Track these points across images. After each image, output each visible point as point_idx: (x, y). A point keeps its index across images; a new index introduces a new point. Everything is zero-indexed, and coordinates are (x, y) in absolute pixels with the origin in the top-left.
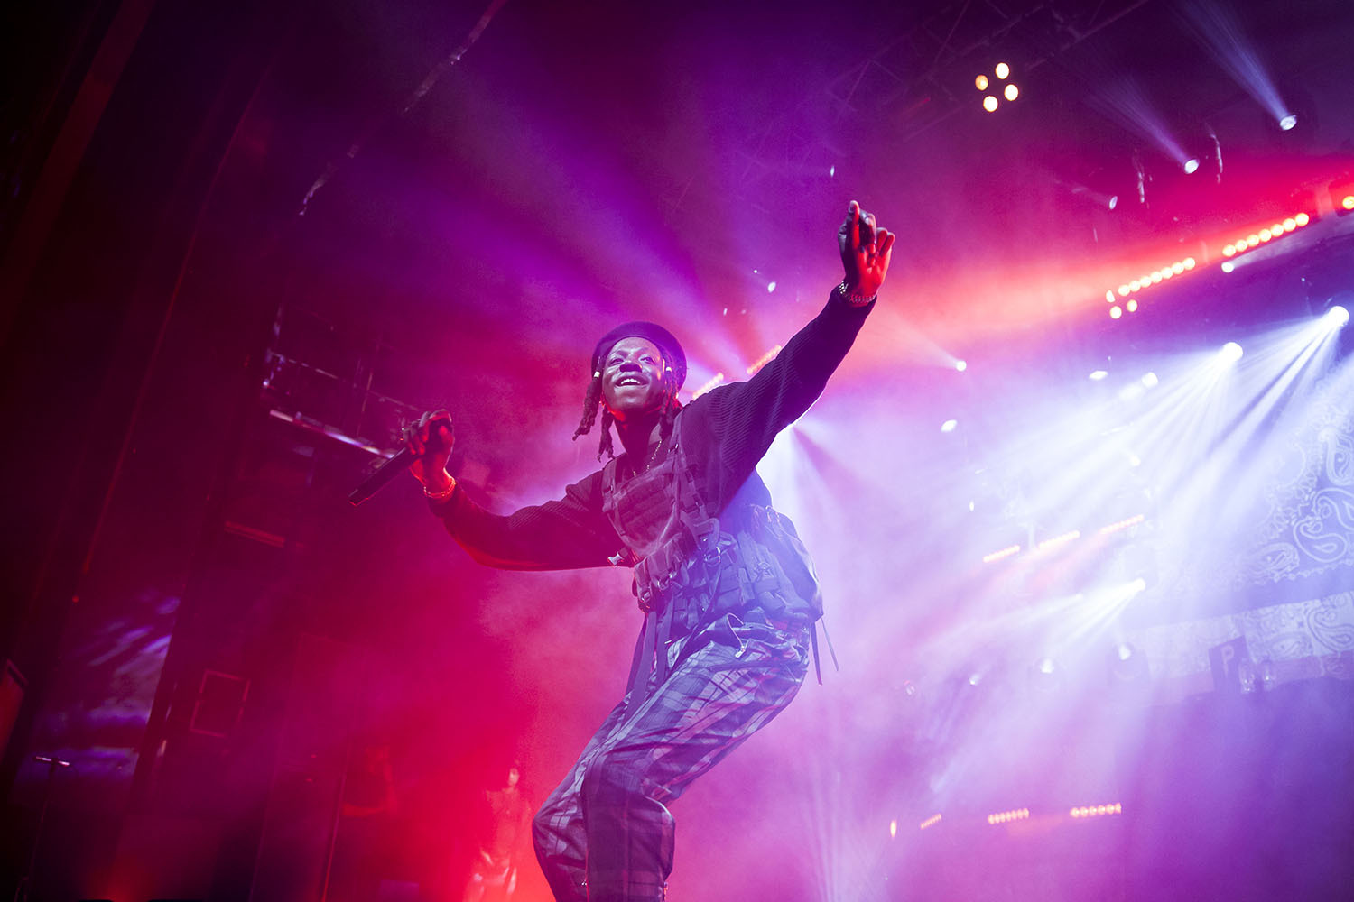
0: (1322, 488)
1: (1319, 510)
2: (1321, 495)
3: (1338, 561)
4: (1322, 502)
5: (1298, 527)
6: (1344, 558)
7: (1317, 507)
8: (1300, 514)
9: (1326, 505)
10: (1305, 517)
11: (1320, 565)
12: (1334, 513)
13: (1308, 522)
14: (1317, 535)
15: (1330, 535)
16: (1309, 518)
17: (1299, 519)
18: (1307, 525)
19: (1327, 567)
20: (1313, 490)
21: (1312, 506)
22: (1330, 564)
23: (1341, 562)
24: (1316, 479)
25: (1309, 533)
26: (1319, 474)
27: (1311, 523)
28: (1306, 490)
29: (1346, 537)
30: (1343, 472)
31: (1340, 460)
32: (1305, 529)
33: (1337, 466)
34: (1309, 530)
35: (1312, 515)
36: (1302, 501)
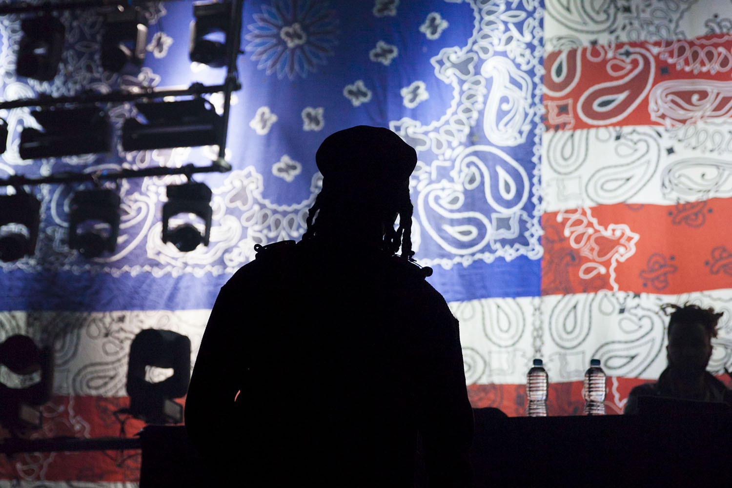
0: (473, 143)
1: (463, 175)
2: (468, 155)
3: (473, 254)
4: (468, 165)
5: (427, 196)
6: (482, 251)
7: (460, 171)
8: (434, 176)
9: (473, 169)
10: (438, 181)
11: (450, 256)
12: (482, 183)
13: (443, 189)
14: (452, 211)
15: (472, 214)
16: (445, 183)
17: (431, 182)
18: (440, 193)
19: (457, 260)
20: (461, 144)
21: (453, 167)
22: (462, 256)
23: (478, 256)
24: (467, 130)
25: (441, 206)
26: (473, 123)
27: (447, 192)
28: (449, 143)
29: (491, 221)
30: (506, 125)
31: (505, 107)
32: (437, 198)
33: (501, 114)
34: (442, 202)
35: (451, 180)
36: (441, 157)
